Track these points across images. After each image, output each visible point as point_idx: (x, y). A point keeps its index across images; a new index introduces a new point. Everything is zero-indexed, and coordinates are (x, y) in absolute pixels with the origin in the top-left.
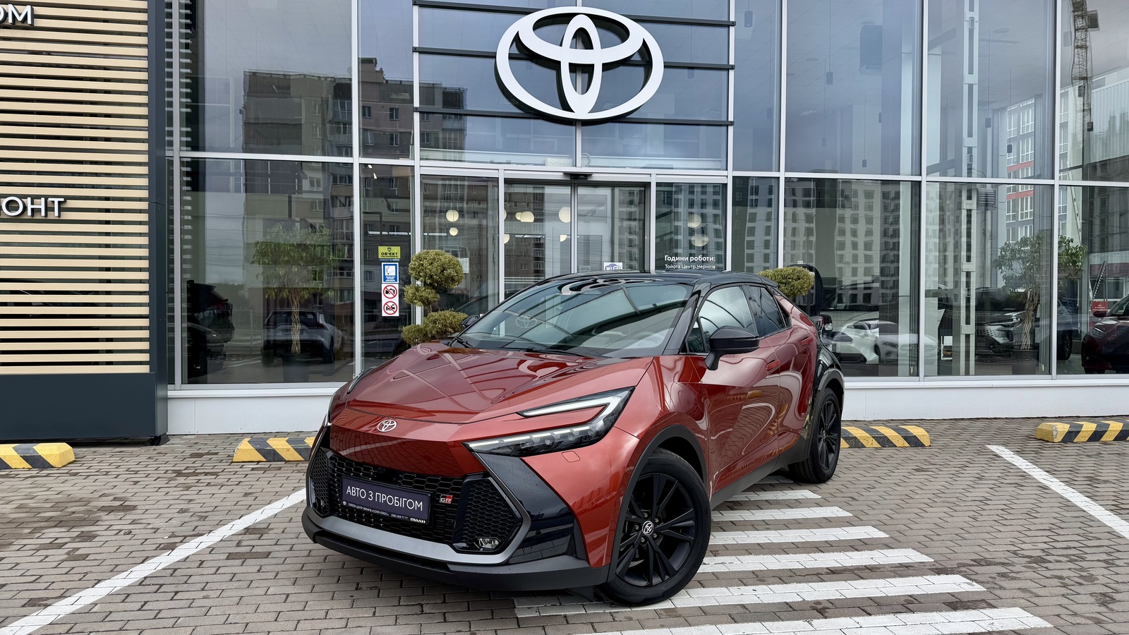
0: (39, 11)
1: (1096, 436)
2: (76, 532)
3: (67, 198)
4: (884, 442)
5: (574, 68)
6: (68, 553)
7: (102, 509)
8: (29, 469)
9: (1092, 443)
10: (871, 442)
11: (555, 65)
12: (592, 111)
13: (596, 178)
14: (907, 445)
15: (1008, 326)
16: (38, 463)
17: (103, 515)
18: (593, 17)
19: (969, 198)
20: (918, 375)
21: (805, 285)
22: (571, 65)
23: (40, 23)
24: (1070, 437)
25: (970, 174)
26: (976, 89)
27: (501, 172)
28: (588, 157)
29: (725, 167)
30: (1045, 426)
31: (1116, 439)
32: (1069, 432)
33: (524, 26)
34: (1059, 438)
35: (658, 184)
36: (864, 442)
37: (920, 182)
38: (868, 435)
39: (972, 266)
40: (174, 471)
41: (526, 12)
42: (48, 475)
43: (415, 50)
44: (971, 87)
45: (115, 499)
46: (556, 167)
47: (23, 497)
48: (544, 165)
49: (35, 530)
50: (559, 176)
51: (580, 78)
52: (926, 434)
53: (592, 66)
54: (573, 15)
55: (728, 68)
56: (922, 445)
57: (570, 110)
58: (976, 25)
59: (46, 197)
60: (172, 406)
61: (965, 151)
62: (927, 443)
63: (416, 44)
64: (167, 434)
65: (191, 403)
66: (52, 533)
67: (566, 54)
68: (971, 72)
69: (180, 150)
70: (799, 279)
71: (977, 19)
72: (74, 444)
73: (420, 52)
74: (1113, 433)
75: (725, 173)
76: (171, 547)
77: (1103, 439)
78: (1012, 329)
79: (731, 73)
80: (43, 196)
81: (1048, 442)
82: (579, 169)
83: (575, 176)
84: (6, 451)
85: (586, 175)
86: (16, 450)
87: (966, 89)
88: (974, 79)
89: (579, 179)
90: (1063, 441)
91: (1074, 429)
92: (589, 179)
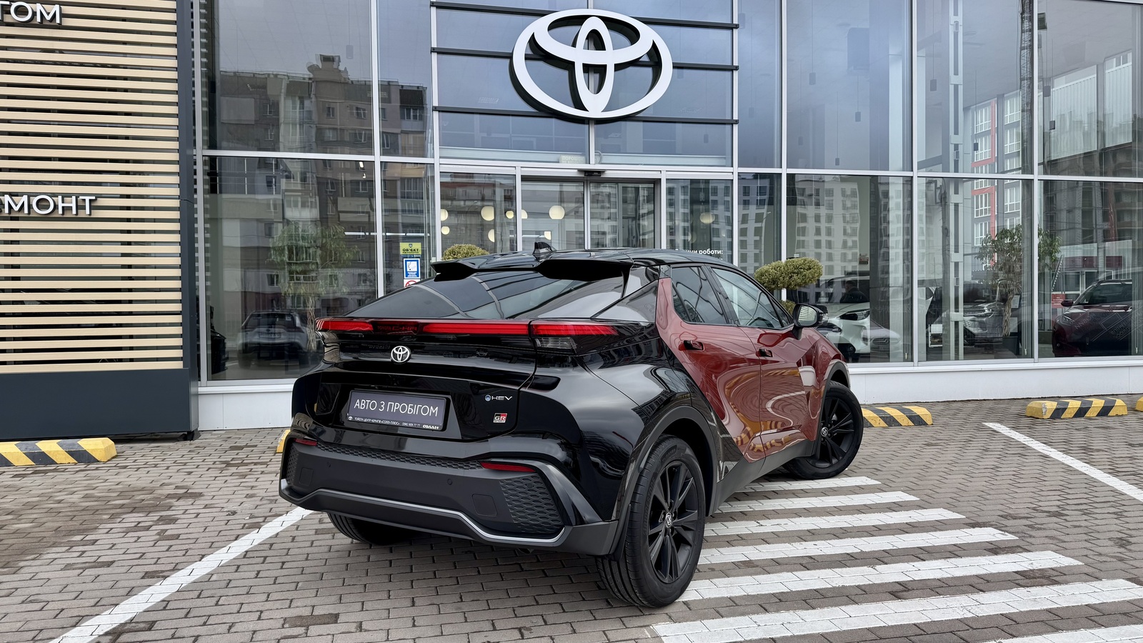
0: (67, 10)
1: (1081, 413)
2: (155, 516)
3: (98, 196)
4: (891, 421)
6: (158, 534)
7: (169, 496)
8: (76, 464)
9: (1078, 419)
10: (878, 422)
13: (609, 174)
14: (911, 424)
15: (981, 316)
16: (83, 457)
17: (173, 501)
19: (956, 192)
20: (912, 361)
21: (816, 275)
23: (68, 22)
24: (1058, 413)
25: (956, 170)
26: (961, 89)
27: (518, 169)
28: (600, 155)
29: (730, 164)
30: (1033, 404)
31: (1099, 415)
32: (1057, 409)
34: (1048, 415)
35: (669, 181)
36: (872, 422)
37: (912, 177)
38: (875, 415)
39: (960, 257)
40: (223, 462)
41: (541, 14)
42: (97, 469)
43: (433, 50)
44: (956, 87)
45: (177, 487)
46: (570, 165)
47: (84, 488)
48: (558, 162)
49: (113, 517)
50: (574, 173)
52: (928, 413)
55: (731, 69)
56: (925, 424)
58: (961, 29)
60: (201, 402)
61: (952, 148)
62: (929, 422)
63: (434, 45)
64: (198, 429)
65: (219, 399)
66: (132, 519)
68: (956, 73)
69: (203, 149)
70: (810, 269)
71: (961, 23)
72: (115, 439)
73: (438, 53)
74: (1096, 409)
75: (730, 169)
76: (257, 526)
77: (1087, 415)
78: (984, 319)
79: (736, 73)
80: (73, 194)
81: (1038, 418)
82: (593, 166)
83: (589, 173)
84: (49, 447)
85: (600, 172)
86: (61, 445)
87: (952, 90)
88: (959, 80)
89: (592, 176)
90: (1051, 417)
91: (1060, 407)
92: (602, 176)
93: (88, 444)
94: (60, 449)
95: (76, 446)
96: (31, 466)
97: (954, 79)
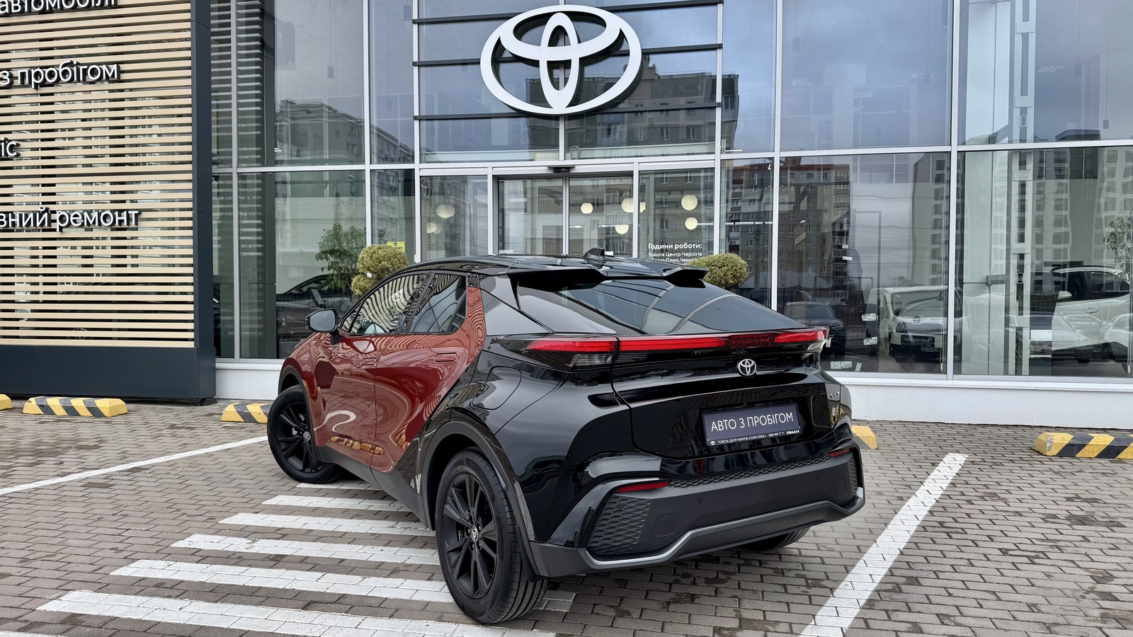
0: (122, 67)
1: (1111, 452)
2: (35, 460)
3: (141, 211)
5: (552, 65)
7: (79, 447)
8: (88, 417)
9: (1106, 460)
13: (578, 170)
16: (96, 412)
17: (71, 451)
19: (1023, 168)
20: (944, 373)
22: (549, 63)
23: (124, 76)
24: (1070, 451)
25: (1023, 142)
26: (1032, 39)
27: (489, 169)
29: (712, 151)
32: (1071, 445)
33: (505, 32)
34: (1056, 452)
35: (641, 173)
37: (951, 152)
41: (507, 17)
43: (415, 64)
44: (1025, 36)
45: (99, 441)
46: (542, 161)
48: (533, 160)
50: (544, 171)
51: (558, 73)
52: (873, 435)
53: (570, 61)
54: (550, 15)
55: (714, 48)
57: (549, 106)
59: (127, 210)
60: (219, 375)
61: (1017, 112)
62: (872, 446)
63: (416, 59)
64: (215, 397)
65: (239, 373)
67: (544, 53)
68: (1026, 18)
69: (238, 167)
72: (128, 400)
73: (419, 66)
75: (712, 157)
77: (1120, 456)
79: (720, 52)
80: (125, 210)
81: (1042, 454)
82: (561, 162)
83: (557, 169)
84: (78, 403)
85: (568, 168)
86: (84, 402)
87: (1019, 40)
88: (1030, 26)
89: (561, 172)
90: (1061, 455)
91: (1076, 442)
92: (571, 172)
93: (103, 404)
94: (83, 405)
95: (92, 404)
96: (65, 416)
97: (1022, 27)
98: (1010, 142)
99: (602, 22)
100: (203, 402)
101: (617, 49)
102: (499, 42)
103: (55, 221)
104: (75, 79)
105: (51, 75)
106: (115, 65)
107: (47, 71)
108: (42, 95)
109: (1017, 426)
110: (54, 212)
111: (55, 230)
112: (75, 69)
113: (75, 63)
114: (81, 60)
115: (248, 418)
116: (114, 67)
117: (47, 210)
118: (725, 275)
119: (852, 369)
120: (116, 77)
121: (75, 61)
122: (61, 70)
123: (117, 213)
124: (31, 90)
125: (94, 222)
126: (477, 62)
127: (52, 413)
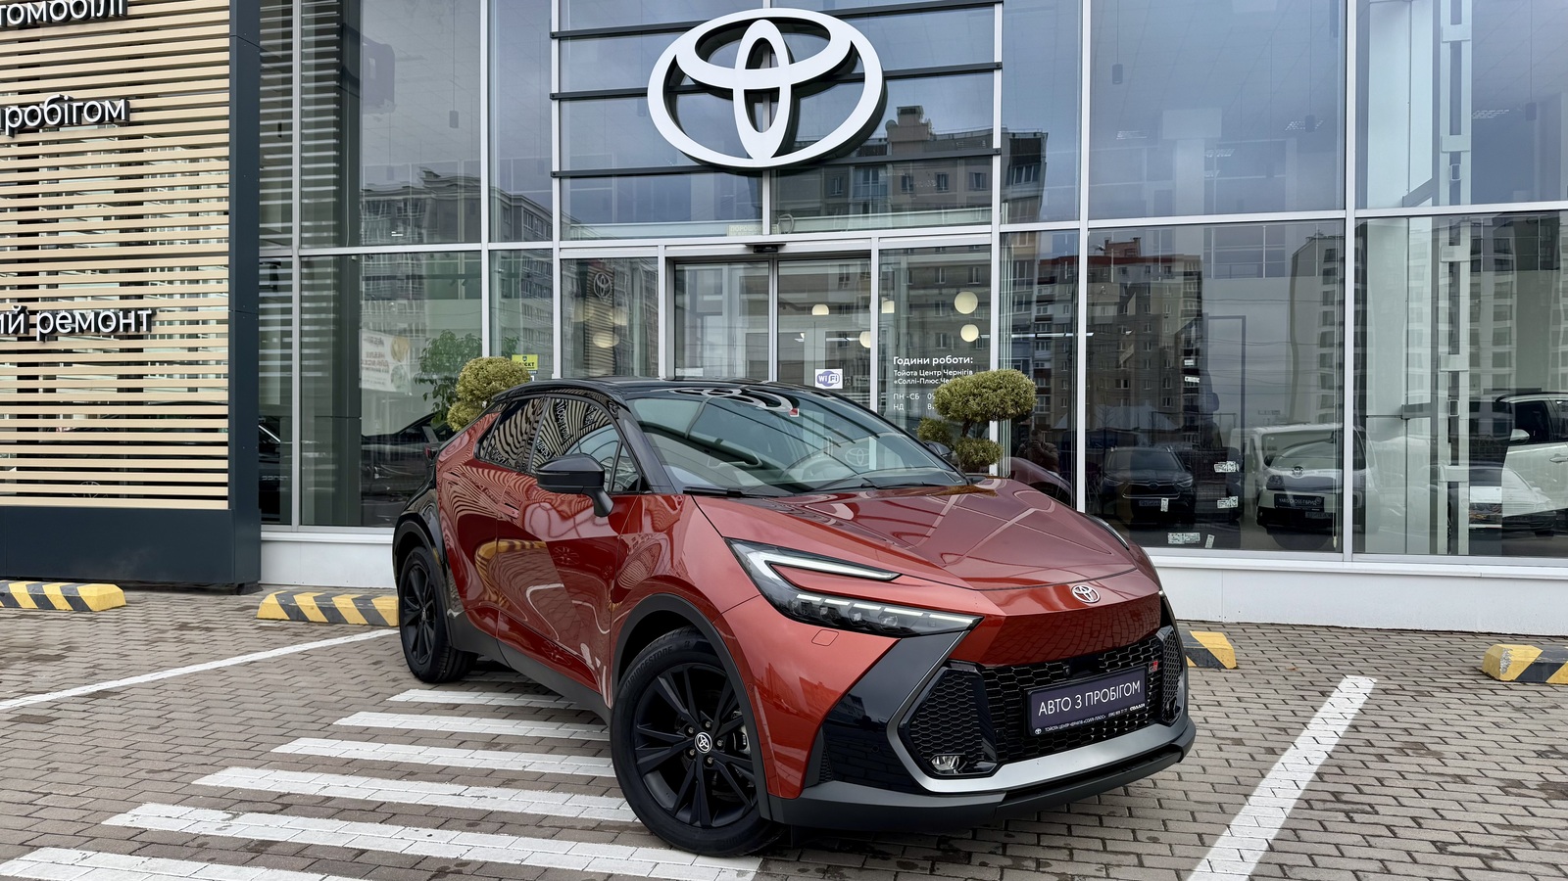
0: (132, 104)
3: (154, 311)
5: (752, 97)
8: (66, 611)
11: (726, 94)
12: (778, 154)
13: (790, 249)
14: (1190, 664)
16: (78, 604)
18: (778, 22)
20: (1339, 551)
22: (747, 93)
23: (135, 117)
24: (1538, 673)
25: (1455, 199)
26: (1467, 50)
27: (660, 249)
29: (987, 220)
30: (1495, 649)
32: (1538, 664)
33: (683, 49)
34: (1515, 675)
35: (881, 252)
39: (1461, 362)
43: (553, 97)
44: (1456, 47)
46: (736, 238)
48: (726, 235)
50: (739, 251)
51: (761, 108)
52: (1226, 645)
53: (777, 90)
54: (748, 23)
55: (990, 69)
56: (1219, 666)
59: (136, 310)
60: (265, 550)
61: (1445, 160)
63: (555, 90)
64: (259, 582)
65: (295, 547)
67: (739, 78)
68: (1456, 19)
69: (300, 247)
72: (125, 587)
73: (560, 100)
75: (987, 228)
79: (998, 74)
81: (1493, 678)
82: (766, 238)
83: (759, 248)
84: (53, 590)
85: (776, 246)
86: (62, 589)
87: (1446, 52)
88: (1464, 32)
89: (765, 253)
90: (1522, 679)
91: (1547, 660)
92: (780, 251)
93: (89, 592)
94: (60, 593)
95: (74, 592)
96: (34, 610)
97: (1450, 33)
98: (1436, 203)
99: (823, 33)
100: (239, 590)
101: (847, 72)
102: (674, 63)
103: (34, 326)
104: (66, 121)
105: (33, 115)
106: (123, 101)
107: (27, 110)
108: (20, 145)
109: (1451, 632)
110: (34, 313)
111: (34, 339)
112: (66, 106)
113: (66, 98)
114: (75, 94)
115: (296, 614)
116: (121, 104)
117: (23, 310)
118: (1002, 401)
119: (1201, 545)
120: (123, 117)
121: (66, 95)
122: (46, 109)
123: (121, 314)
124: (5, 138)
125: (89, 327)
126: (642, 93)
127: (16, 605)
